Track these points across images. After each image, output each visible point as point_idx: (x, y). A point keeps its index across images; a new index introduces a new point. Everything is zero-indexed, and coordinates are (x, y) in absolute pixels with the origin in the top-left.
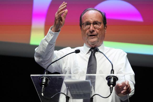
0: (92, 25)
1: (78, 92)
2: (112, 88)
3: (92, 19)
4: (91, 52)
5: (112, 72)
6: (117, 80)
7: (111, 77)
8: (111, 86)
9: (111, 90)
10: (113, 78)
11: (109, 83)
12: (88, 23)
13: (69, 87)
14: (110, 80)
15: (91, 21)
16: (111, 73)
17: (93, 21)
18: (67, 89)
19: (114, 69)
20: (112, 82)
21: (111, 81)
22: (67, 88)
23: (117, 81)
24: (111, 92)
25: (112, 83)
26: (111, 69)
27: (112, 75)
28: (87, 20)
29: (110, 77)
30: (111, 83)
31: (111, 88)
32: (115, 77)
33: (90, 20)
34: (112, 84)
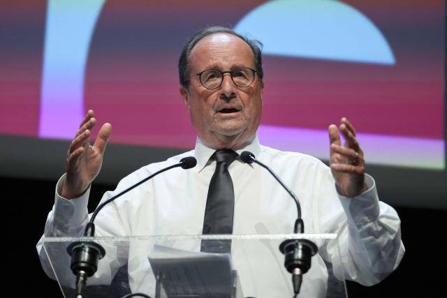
0: (227, 77)
1: (191, 291)
2: (300, 276)
3: (227, 60)
4: (214, 163)
5: (299, 226)
6: (313, 253)
7: (297, 245)
8: (297, 271)
9: (297, 283)
10: (300, 247)
11: (291, 264)
12: (216, 72)
13: (164, 276)
14: (292, 252)
15: (226, 65)
16: (296, 231)
17: (231, 66)
18: (158, 282)
19: (303, 217)
20: (298, 260)
21: (296, 257)
22: (158, 277)
23: (313, 255)
24: (297, 290)
25: (300, 263)
26: (296, 217)
27: (299, 236)
28: (212, 63)
29: (294, 243)
30: (296, 262)
31: (297, 278)
32: (307, 245)
33: (221, 64)
34: (298, 266)
